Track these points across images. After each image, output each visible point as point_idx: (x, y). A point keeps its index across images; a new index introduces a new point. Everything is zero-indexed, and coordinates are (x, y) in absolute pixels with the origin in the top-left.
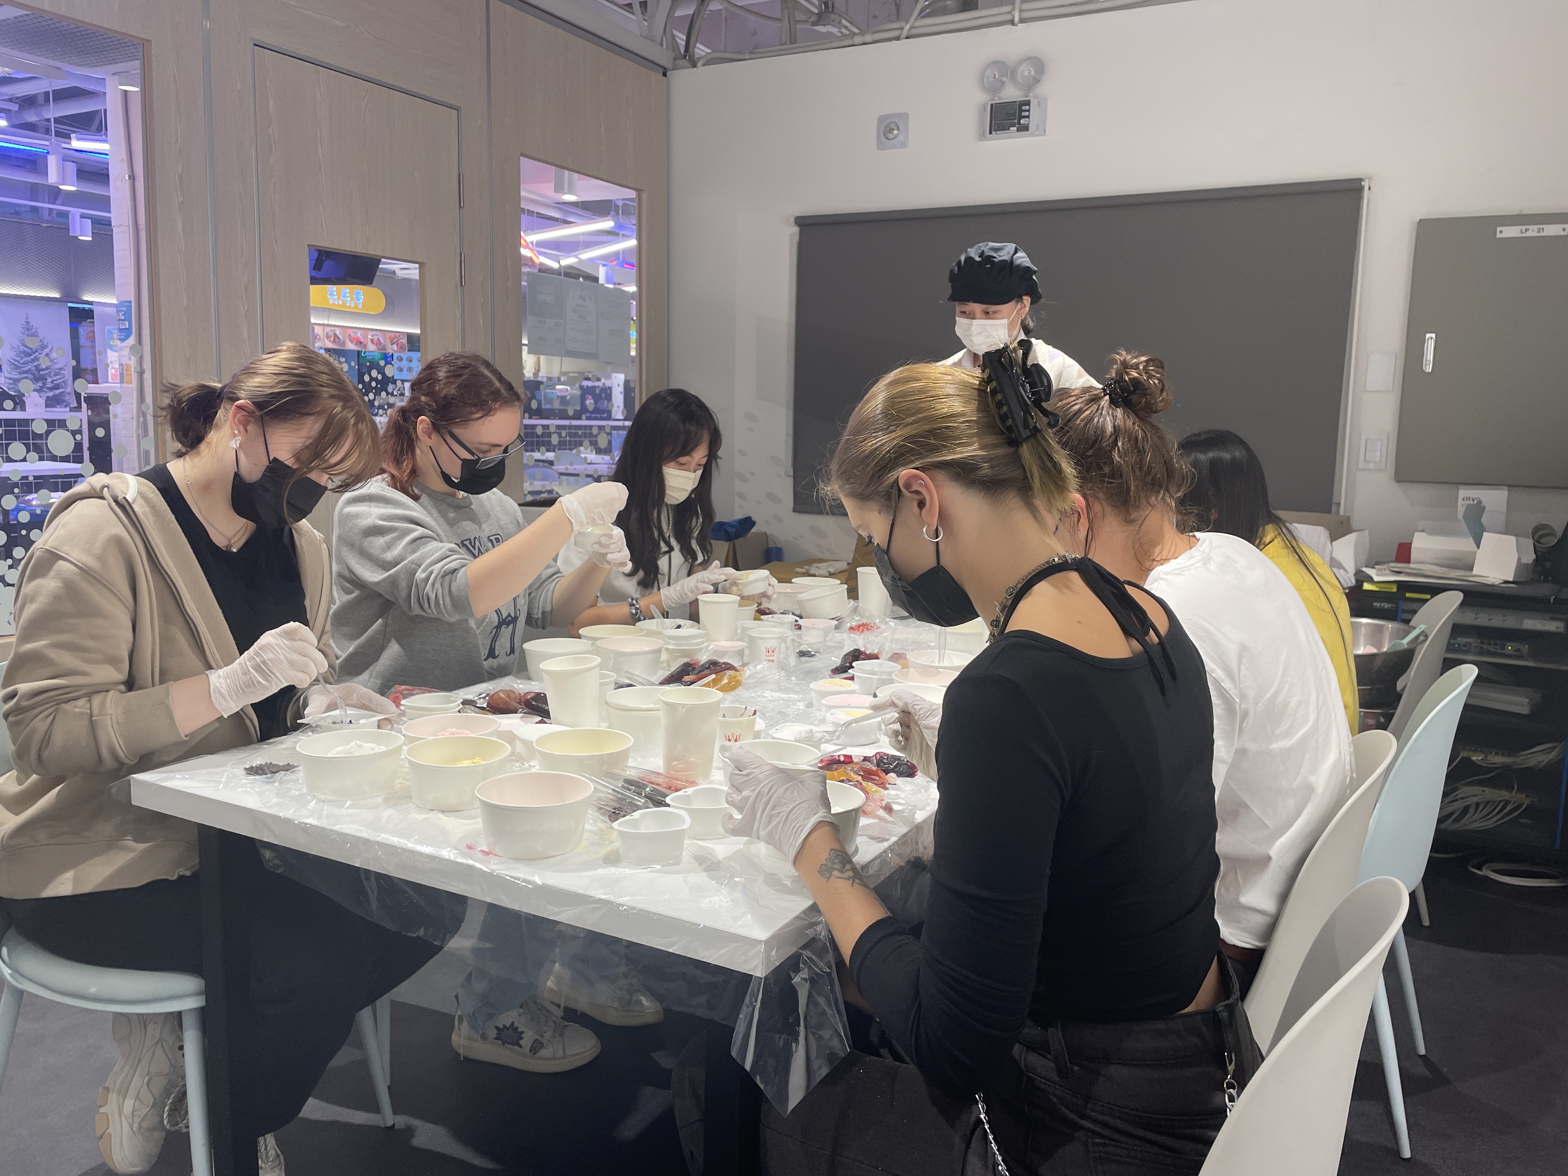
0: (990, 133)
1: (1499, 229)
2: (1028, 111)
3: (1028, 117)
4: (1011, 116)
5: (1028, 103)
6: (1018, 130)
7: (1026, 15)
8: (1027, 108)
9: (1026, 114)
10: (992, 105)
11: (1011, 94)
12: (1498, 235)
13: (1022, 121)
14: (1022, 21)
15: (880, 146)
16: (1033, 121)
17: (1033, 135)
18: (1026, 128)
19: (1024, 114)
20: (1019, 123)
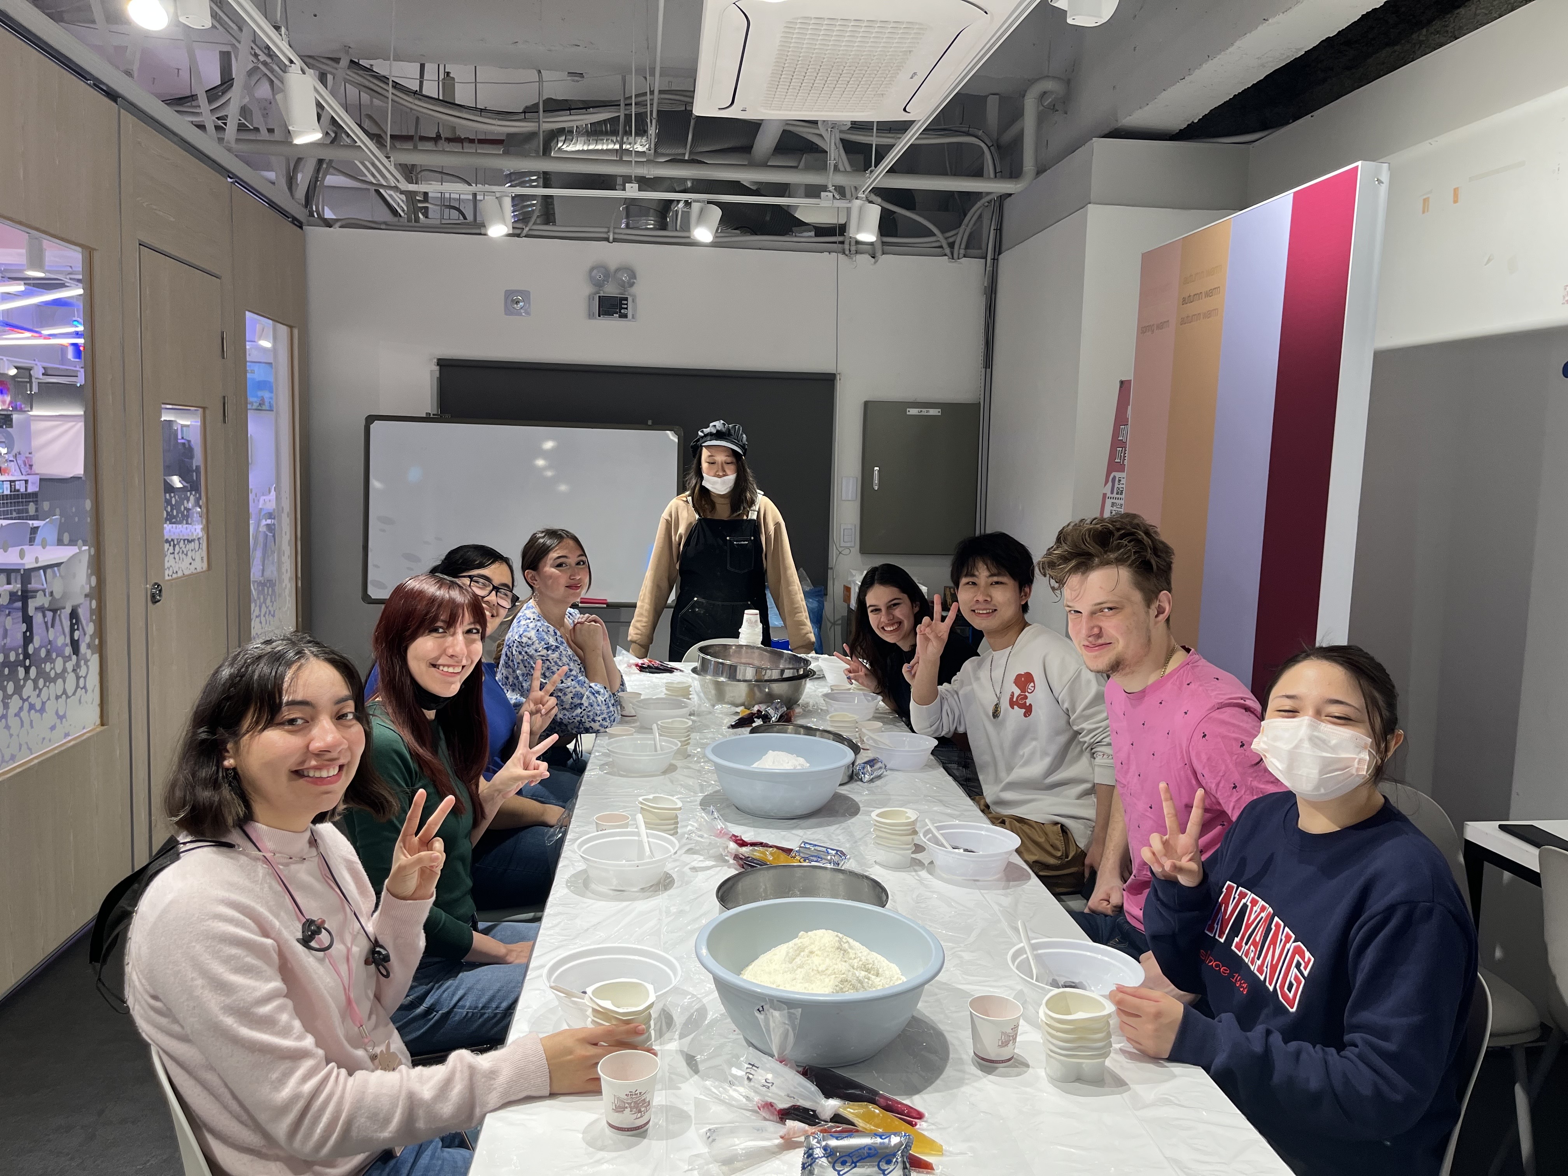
0: (599, 316)
1: (908, 409)
2: (627, 304)
3: (627, 308)
4: (614, 306)
5: (626, 299)
6: (620, 317)
7: (616, 236)
8: (626, 302)
9: (626, 306)
10: (599, 297)
11: (611, 290)
12: (908, 413)
13: (622, 311)
14: (615, 240)
15: (508, 311)
16: (630, 312)
17: (630, 321)
18: (625, 316)
19: (623, 306)
20: (620, 312)
